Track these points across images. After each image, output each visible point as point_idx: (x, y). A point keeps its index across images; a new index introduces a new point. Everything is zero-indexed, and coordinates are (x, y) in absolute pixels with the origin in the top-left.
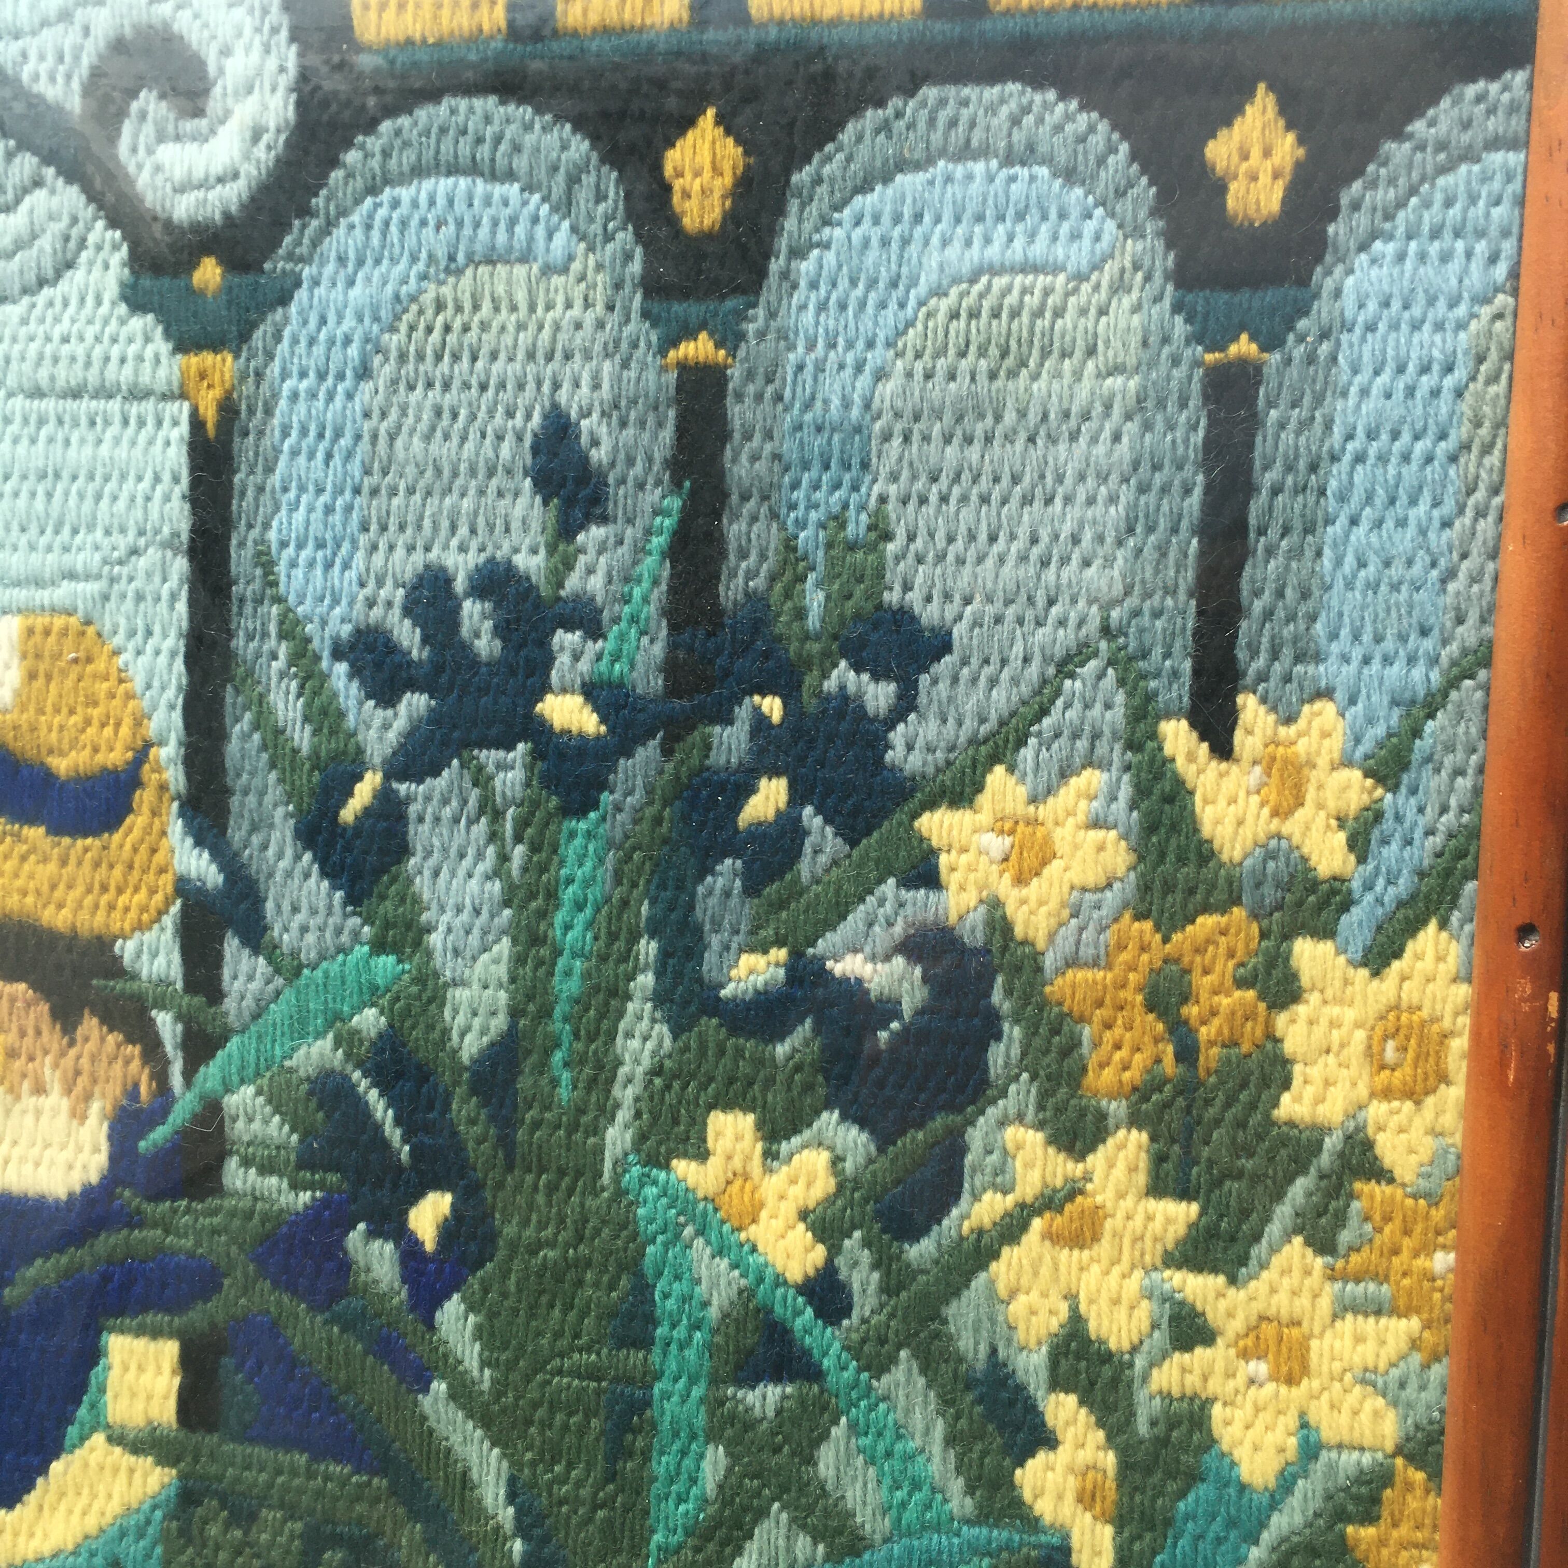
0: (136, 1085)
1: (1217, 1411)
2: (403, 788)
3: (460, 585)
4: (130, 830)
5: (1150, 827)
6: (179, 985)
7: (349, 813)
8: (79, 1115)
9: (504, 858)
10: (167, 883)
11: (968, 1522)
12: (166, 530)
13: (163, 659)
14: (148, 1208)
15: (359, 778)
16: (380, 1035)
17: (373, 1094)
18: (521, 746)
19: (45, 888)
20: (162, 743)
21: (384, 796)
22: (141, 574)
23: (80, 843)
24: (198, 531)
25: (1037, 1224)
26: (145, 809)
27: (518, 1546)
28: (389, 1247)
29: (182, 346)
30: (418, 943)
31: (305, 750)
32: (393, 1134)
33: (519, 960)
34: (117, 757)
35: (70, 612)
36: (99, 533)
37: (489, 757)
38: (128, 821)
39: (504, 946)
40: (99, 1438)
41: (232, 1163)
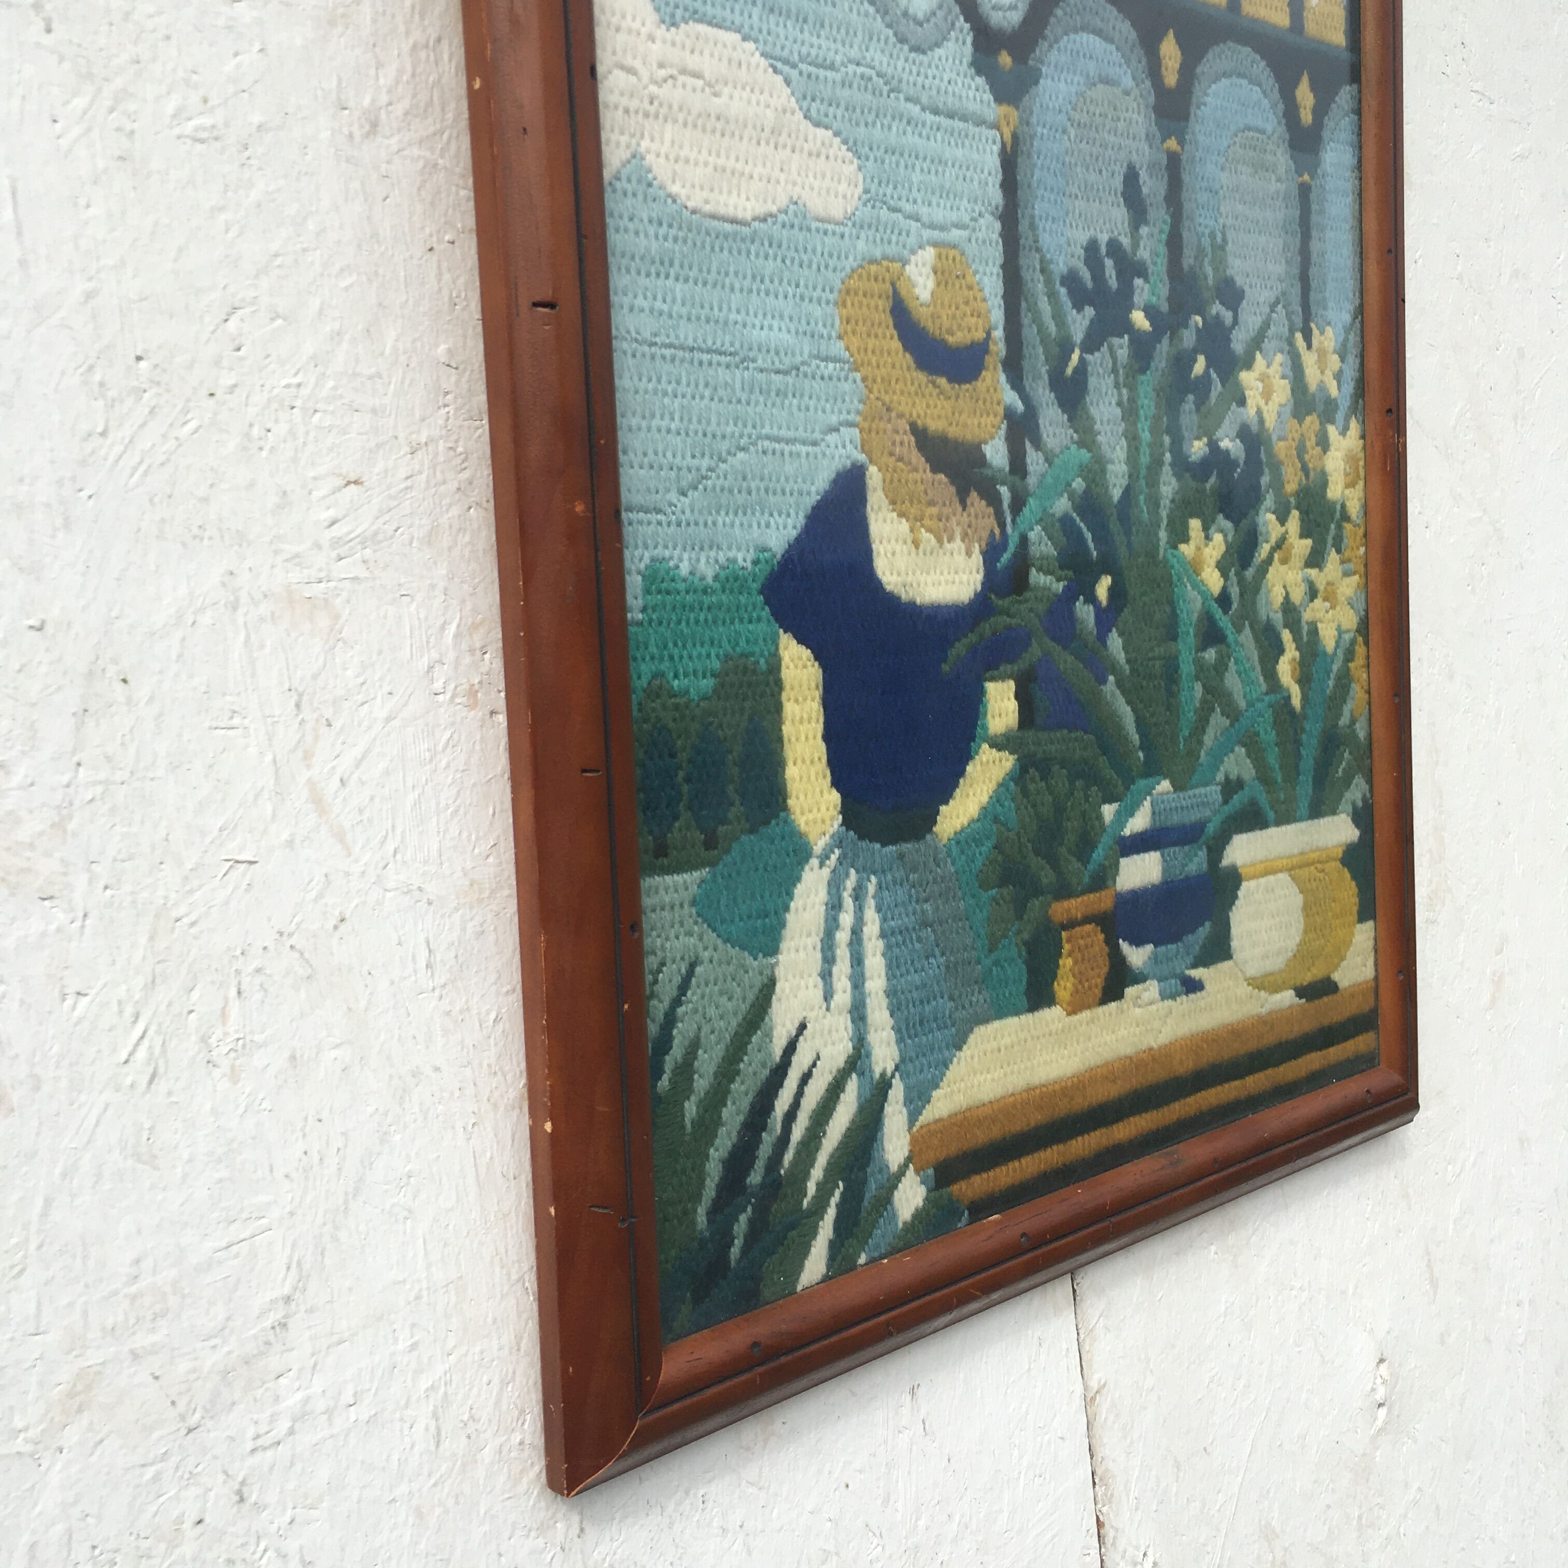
0: (992, 531)
1: (1319, 625)
2: (1089, 357)
3: (1103, 250)
4: (984, 380)
5: (1295, 378)
6: (1007, 469)
7: (1069, 371)
8: (969, 554)
9: (1120, 394)
10: (1000, 410)
11: (1267, 694)
12: (993, 203)
13: (994, 277)
14: (1000, 602)
15: (1073, 351)
16: (1084, 492)
17: (1082, 525)
18: (1126, 336)
19: (950, 414)
20: (996, 328)
21: (1082, 360)
22: (984, 228)
23: (963, 386)
24: (1006, 206)
25: (1276, 556)
26: (991, 367)
27: (1141, 754)
28: (1091, 607)
29: (999, 100)
30: (1094, 442)
31: (1054, 336)
32: (1091, 545)
33: (1129, 446)
34: (980, 335)
35: (954, 247)
36: (965, 201)
37: (1116, 341)
38: (984, 373)
39: (1124, 442)
40: (985, 746)
41: (1033, 571)
